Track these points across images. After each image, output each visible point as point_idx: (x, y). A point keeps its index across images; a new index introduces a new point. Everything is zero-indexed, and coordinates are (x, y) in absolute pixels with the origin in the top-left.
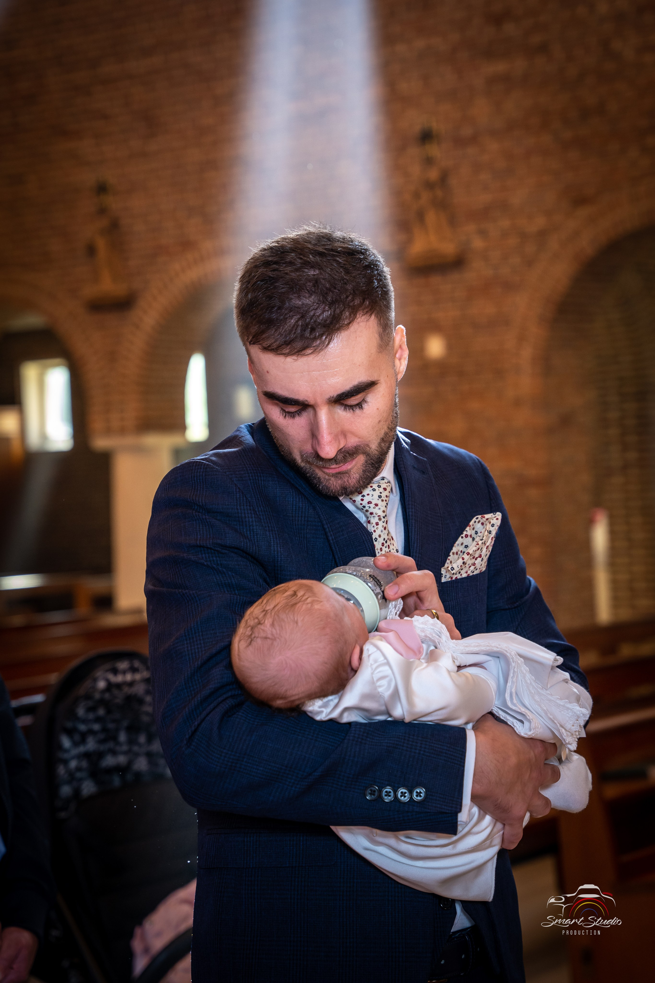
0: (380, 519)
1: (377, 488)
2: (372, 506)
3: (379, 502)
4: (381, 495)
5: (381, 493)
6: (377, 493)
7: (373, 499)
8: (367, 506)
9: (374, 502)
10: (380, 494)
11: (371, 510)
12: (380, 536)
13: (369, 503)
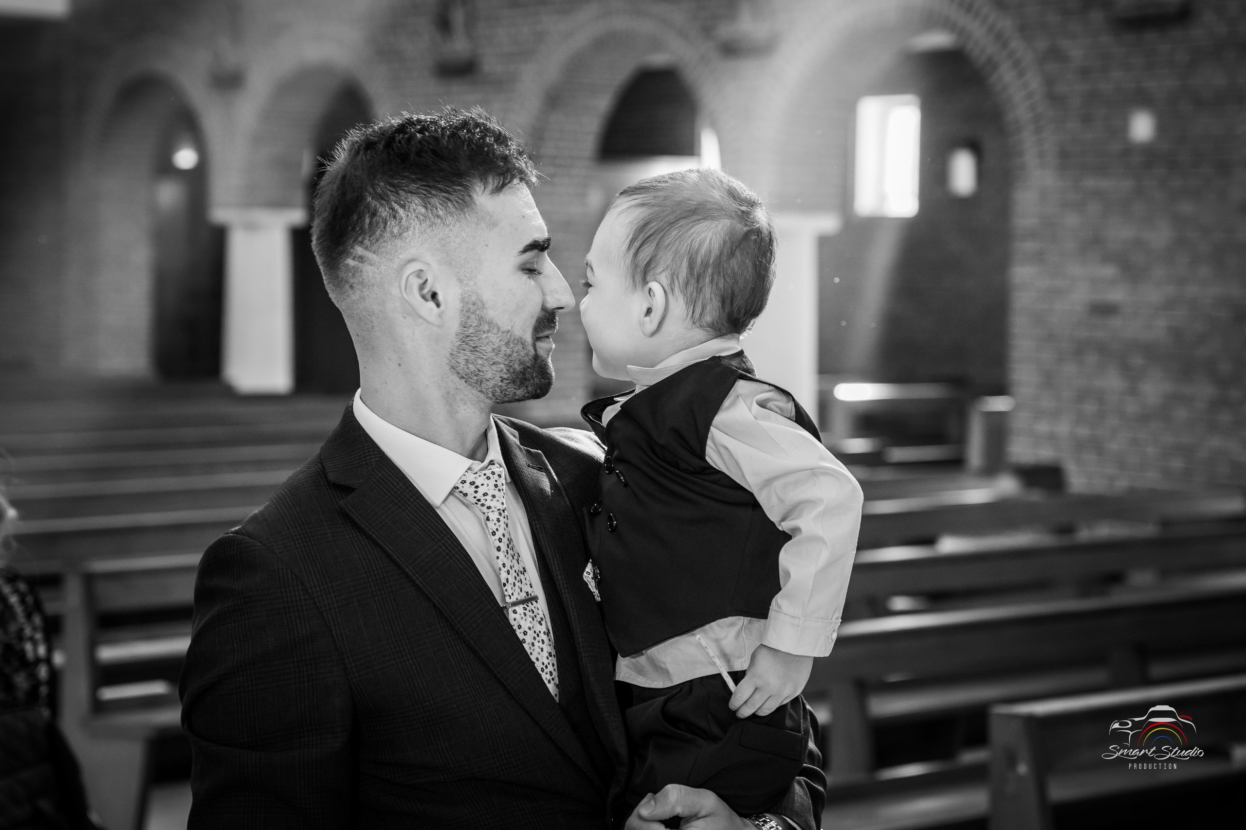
0: (500, 514)
1: (491, 476)
2: (489, 498)
3: (496, 493)
4: (497, 483)
5: (496, 481)
6: (492, 482)
7: (488, 490)
8: (482, 498)
9: (490, 494)
10: (495, 483)
11: (488, 504)
12: (504, 535)
13: (485, 494)
